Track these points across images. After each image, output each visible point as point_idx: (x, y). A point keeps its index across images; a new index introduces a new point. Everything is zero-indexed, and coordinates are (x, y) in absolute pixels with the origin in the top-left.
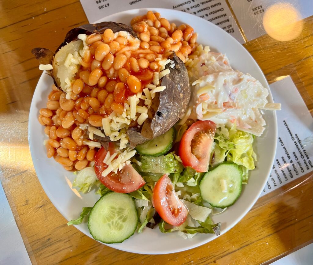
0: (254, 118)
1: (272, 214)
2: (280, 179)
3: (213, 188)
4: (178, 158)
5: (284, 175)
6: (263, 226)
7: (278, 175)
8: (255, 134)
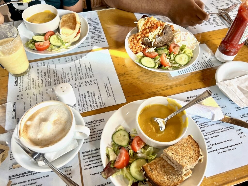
0: (192, 46)
1: (200, 76)
2: (203, 68)
3: (179, 59)
4: (168, 50)
5: (204, 66)
6: (197, 79)
7: (202, 66)
8: (193, 49)
